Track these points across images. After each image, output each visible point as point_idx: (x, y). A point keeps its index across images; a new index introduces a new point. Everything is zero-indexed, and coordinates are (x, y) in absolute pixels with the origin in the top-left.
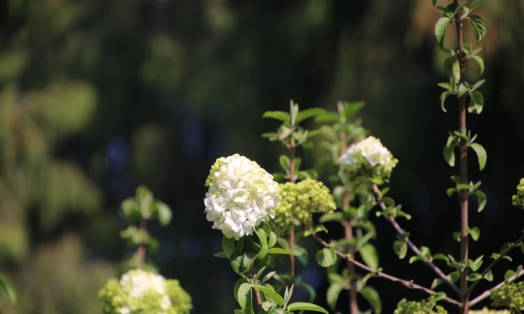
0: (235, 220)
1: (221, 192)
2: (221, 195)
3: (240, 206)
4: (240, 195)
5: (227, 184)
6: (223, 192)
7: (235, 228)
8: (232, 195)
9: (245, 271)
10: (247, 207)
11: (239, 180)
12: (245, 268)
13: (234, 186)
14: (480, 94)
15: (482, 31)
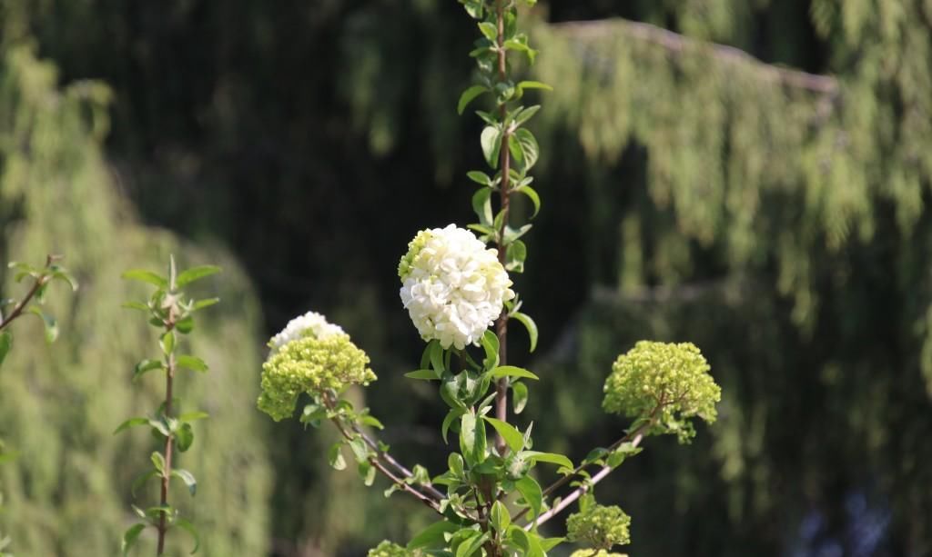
0: (461, 318)
1: (439, 276)
2: (438, 281)
3: (470, 298)
4: (471, 281)
5: (452, 263)
6: (442, 275)
7: (463, 329)
8: (458, 281)
9: (467, 396)
10: (479, 300)
11: (470, 259)
12: (467, 392)
13: (461, 267)
14: (523, 245)
15: (529, 155)
